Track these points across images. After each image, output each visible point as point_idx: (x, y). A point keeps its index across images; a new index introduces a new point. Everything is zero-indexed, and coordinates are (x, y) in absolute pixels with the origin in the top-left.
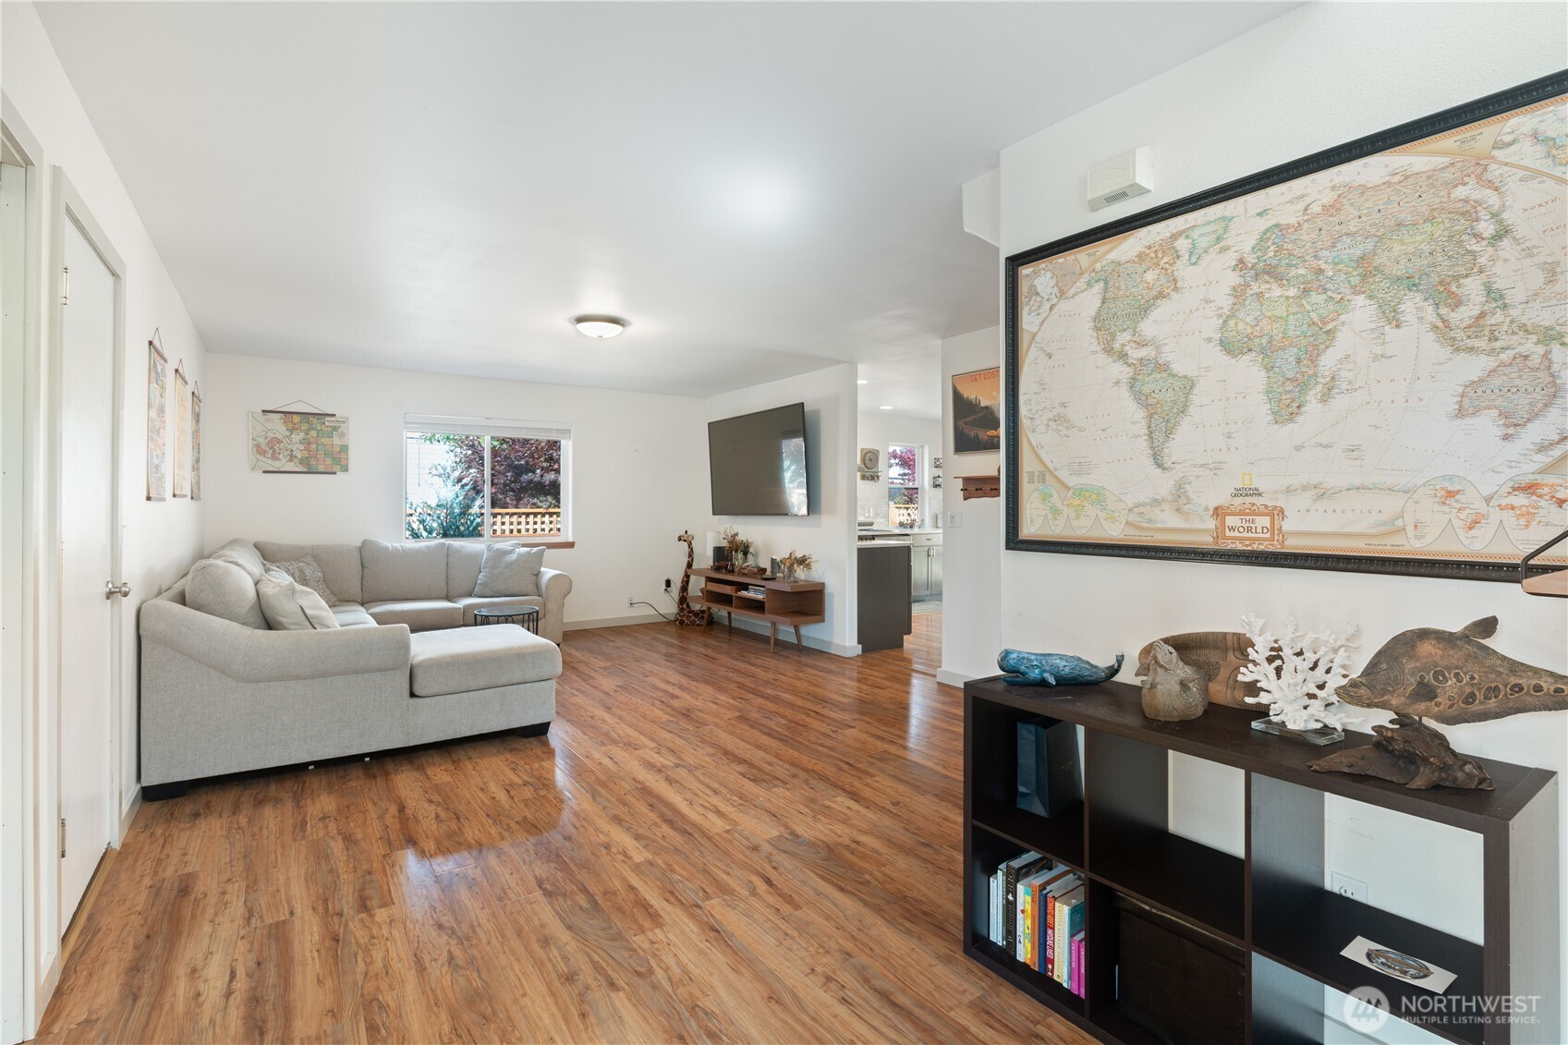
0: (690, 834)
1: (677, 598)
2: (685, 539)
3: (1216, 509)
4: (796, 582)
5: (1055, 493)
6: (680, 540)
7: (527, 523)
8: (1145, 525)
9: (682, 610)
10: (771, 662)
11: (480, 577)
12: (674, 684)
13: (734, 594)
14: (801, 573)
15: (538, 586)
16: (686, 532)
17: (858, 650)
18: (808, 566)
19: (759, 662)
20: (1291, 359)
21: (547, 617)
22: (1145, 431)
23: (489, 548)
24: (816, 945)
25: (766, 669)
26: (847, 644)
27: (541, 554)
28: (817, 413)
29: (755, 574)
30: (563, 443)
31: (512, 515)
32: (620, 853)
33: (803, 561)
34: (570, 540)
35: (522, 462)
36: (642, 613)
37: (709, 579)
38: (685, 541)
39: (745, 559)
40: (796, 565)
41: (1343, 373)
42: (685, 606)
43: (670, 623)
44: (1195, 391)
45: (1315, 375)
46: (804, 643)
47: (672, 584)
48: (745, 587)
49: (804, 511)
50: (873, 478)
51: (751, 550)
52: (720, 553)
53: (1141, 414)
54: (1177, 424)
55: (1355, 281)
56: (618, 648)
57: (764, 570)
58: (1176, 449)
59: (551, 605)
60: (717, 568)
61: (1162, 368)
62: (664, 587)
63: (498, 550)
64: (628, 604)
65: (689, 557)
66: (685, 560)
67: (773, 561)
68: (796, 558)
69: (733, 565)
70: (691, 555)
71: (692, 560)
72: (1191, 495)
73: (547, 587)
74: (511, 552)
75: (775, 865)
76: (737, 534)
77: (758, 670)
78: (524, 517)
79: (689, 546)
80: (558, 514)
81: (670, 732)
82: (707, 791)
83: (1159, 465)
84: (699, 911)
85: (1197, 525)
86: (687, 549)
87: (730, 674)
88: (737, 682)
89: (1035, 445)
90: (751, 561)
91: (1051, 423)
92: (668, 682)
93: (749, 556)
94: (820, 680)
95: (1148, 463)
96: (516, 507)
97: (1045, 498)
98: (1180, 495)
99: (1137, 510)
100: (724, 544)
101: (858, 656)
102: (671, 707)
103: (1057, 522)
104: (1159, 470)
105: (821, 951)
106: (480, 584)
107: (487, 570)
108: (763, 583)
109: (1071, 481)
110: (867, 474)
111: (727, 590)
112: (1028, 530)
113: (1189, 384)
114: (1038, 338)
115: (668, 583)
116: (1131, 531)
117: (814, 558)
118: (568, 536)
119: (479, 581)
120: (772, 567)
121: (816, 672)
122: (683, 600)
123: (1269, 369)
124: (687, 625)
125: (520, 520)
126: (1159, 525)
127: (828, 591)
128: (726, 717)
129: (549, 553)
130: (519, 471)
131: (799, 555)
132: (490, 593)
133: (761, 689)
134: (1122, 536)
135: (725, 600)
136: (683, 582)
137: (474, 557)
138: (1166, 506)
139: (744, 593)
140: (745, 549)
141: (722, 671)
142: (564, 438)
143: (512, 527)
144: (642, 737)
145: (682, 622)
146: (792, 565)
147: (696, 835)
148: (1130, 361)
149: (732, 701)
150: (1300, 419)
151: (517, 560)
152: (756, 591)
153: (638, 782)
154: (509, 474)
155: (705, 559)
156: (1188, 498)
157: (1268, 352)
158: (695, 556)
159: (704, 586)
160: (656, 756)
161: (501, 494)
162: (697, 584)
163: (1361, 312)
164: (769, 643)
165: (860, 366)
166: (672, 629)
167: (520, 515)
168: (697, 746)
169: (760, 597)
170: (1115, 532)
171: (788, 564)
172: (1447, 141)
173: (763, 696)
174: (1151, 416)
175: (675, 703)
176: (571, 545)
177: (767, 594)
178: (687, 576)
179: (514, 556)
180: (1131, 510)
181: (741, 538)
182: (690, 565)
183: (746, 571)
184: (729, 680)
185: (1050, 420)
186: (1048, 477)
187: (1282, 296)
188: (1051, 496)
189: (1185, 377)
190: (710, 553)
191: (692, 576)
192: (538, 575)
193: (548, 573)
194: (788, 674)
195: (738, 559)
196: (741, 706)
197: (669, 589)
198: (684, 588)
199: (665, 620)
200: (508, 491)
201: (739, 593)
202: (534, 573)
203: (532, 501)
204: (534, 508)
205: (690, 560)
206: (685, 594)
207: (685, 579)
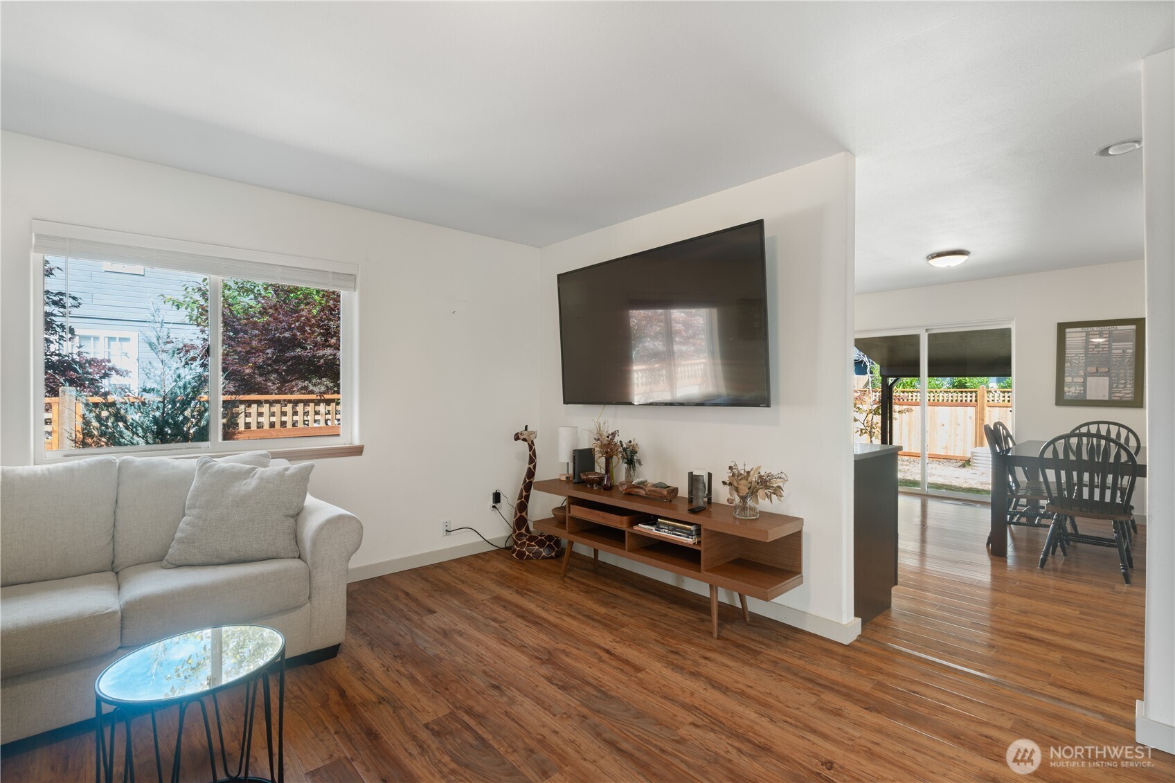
1: (512, 520)
2: (525, 437)
6: (517, 438)
7: (295, 413)
9: (520, 536)
11: (182, 525)
13: (626, 529)
14: (764, 504)
15: (296, 538)
16: (526, 427)
17: (859, 627)
18: (778, 491)
21: (315, 600)
23: (204, 468)
26: (844, 620)
27: (304, 476)
29: (660, 497)
30: (344, 295)
31: (271, 403)
33: (770, 483)
34: (357, 443)
35: (287, 335)
36: (463, 543)
37: (572, 500)
38: (524, 440)
39: (635, 472)
40: (760, 491)
42: (523, 531)
43: (501, 553)
47: (503, 499)
48: (647, 519)
52: (583, 458)
57: (676, 491)
59: (324, 578)
62: (491, 502)
63: (222, 472)
64: (442, 529)
65: (530, 463)
69: (612, 481)
70: (532, 460)
71: (535, 467)
73: (314, 543)
74: (248, 474)
76: (613, 434)
78: (290, 406)
80: (336, 401)
86: (528, 453)
90: (645, 476)
93: (640, 467)
96: (281, 392)
100: (592, 446)
106: (181, 541)
107: (195, 512)
111: (611, 520)
115: (497, 497)
117: (783, 477)
118: (352, 434)
119: (178, 535)
120: (694, 488)
122: (520, 522)
124: (527, 556)
125: (284, 409)
129: (322, 466)
130: (283, 345)
132: (199, 557)
135: (610, 537)
136: (521, 497)
137: (183, 480)
139: (643, 528)
140: (629, 455)
142: (346, 288)
143: (273, 419)
145: (520, 554)
151: (258, 489)
152: (673, 529)
154: (269, 351)
155: (559, 467)
158: (538, 461)
159: (561, 509)
161: (260, 375)
162: (547, 504)
166: (506, 564)
167: (284, 403)
169: (689, 542)
176: (358, 451)
177: (705, 537)
178: (528, 486)
179: (252, 483)
181: (623, 438)
182: (531, 473)
183: (642, 493)
190: (565, 457)
192: (297, 515)
193: (320, 510)
195: (620, 471)
197: (497, 506)
198: (522, 506)
199: (494, 548)
200: (269, 373)
201: (636, 528)
202: (291, 512)
203: (301, 384)
204: (304, 394)
205: (531, 466)
206: (524, 514)
207: (524, 494)
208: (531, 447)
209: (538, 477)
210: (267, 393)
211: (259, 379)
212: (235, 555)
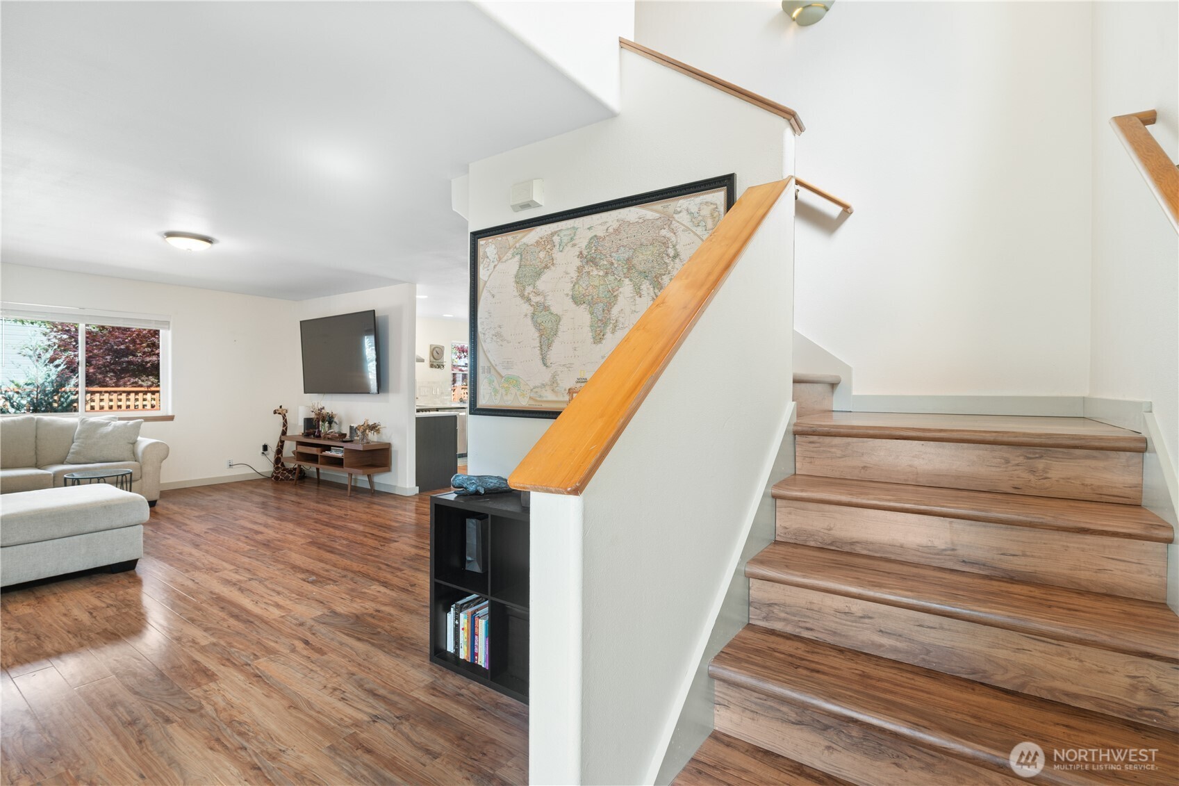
0: (252, 622)
1: (273, 459)
2: (281, 412)
3: (569, 389)
4: (368, 443)
5: (495, 380)
6: (275, 412)
7: (128, 400)
8: (538, 399)
9: (277, 468)
10: (348, 503)
11: (73, 446)
12: (261, 524)
13: (319, 454)
14: (373, 437)
15: (134, 453)
16: (281, 407)
17: (417, 490)
18: (378, 431)
19: (337, 503)
20: (601, 309)
21: (143, 478)
22: (538, 345)
23: (83, 421)
24: (332, 673)
25: (341, 508)
26: (408, 487)
27: (138, 426)
28: (386, 319)
29: (337, 438)
30: (161, 331)
31: (109, 392)
32: (189, 641)
33: (374, 428)
34: (170, 414)
35: (122, 347)
36: (240, 473)
37: (300, 443)
38: (280, 413)
39: (330, 427)
40: (367, 431)
41: (620, 319)
42: (280, 465)
43: (267, 479)
44: (561, 323)
45: (610, 319)
46: (377, 488)
47: (269, 448)
48: (328, 448)
49: (376, 391)
50: (439, 367)
51: (336, 420)
52: (311, 425)
53: (537, 334)
54: (553, 341)
55: (625, 271)
56: (215, 500)
57: (345, 435)
58: (553, 356)
59: (148, 469)
60: (307, 435)
61: (546, 308)
62: (261, 451)
63: (93, 424)
64: (227, 466)
65: (284, 427)
66: (280, 429)
67: (351, 428)
68: (368, 425)
69: (319, 432)
70: (285, 424)
71: (286, 429)
72: (559, 382)
73: (144, 453)
74: (107, 424)
75: (314, 632)
76: (323, 408)
77: (335, 509)
78: (124, 394)
79: (284, 418)
80: (158, 392)
81: (250, 557)
82: (272, 593)
83: (545, 364)
84: (248, 667)
85: (561, 399)
86: (282, 420)
87: (310, 514)
88: (315, 519)
89: (485, 349)
90: (335, 429)
91: (494, 337)
92: (256, 523)
93: (333, 424)
94: (382, 513)
95: (540, 362)
96: (117, 386)
97: (491, 382)
98: (554, 380)
99: (534, 390)
100: (313, 416)
101: (416, 495)
102: (254, 540)
103: (496, 397)
104: (545, 367)
105: (335, 675)
106: (73, 453)
107: (79, 441)
108: (342, 444)
109: (504, 373)
110: (435, 364)
111: (314, 451)
112: (483, 402)
113: (558, 319)
114: (487, 285)
115: (265, 448)
116: (532, 402)
117: (382, 425)
118: (166, 408)
119: (71, 451)
120: (351, 432)
121: (380, 508)
122: (278, 460)
123: (592, 314)
124: (282, 479)
125: (120, 397)
126: (545, 399)
127: (393, 449)
128: (300, 543)
129: (147, 425)
130: (118, 354)
131: (371, 423)
132: (84, 460)
133: (334, 522)
134: (527, 406)
135: (312, 459)
136: (278, 446)
137: (72, 428)
138: (547, 388)
139: (327, 453)
140: (330, 419)
141: (305, 512)
142: (163, 328)
143: (111, 403)
144: (224, 563)
145: (277, 478)
146: (365, 431)
147: (256, 622)
148: (532, 303)
149: (306, 532)
150: (604, 341)
151: (113, 431)
152: (336, 451)
153: (215, 594)
154: (108, 357)
155: (297, 428)
156: (557, 384)
157: (592, 304)
159: (295, 449)
160: (233, 575)
161: (100, 373)
162: (290, 447)
163: (627, 288)
164: (347, 490)
165: (418, 286)
166: (269, 484)
167: (120, 393)
168: (271, 565)
169: (340, 455)
170: (524, 403)
171: (361, 430)
172: (659, 205)
173: (335, 527)
174: (541, 336)
175: (259, 537)
176: (171, 418)
177: (345, 453)
178: (282, 442)
179: (109, 428)
180: (531, 390)
181: (327, 410)
182: (284, 433)
183: (330, 436)
184: (308, 517)
185: (493, 335)
186: (492, 371)
187: (597, 275)
188: (493, 382)
189: (557, 315)
190: (301, 423)
191: (286, 442)
192: (134, 443)
193: (144, 442)
194: (358, 510)
195: (324, 428)
196: (314, 535)
197: (265, 452)
198: (279, 451)
199: (263, 477)
200: (107, 372)
201: (324, 453)
202: (131, 441)
203: (132, 380)
204: (135, 387)
205: (284, 428)
206: (280, 456)
207: (280, 444)
208: (284, 417)
209: (289, 433)
210: (106, 386)
211: (100, 376)
212: (102, 459)
